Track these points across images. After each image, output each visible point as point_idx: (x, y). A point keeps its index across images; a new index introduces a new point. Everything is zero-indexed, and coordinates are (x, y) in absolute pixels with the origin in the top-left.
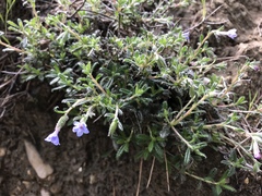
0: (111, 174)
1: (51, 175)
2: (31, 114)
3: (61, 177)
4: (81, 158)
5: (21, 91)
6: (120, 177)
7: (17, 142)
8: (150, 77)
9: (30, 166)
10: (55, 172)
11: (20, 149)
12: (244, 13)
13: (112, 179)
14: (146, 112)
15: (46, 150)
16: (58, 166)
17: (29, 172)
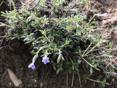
0: (50, 82)
1: (21, 84)
2: (11, 56)
3: (26, 85)
4: (36, 75)
5: (6, 45)
6: (55, 83)
7: (4, 70)
8: (71, 35)
9: (11, 81)
10: (23, 83)
11: (5, 73)
12: (102, 8)
13: (51, 84)
14: (69, 52)
15: (18, 73)
16: (24, 80)
17: (10, 84)
